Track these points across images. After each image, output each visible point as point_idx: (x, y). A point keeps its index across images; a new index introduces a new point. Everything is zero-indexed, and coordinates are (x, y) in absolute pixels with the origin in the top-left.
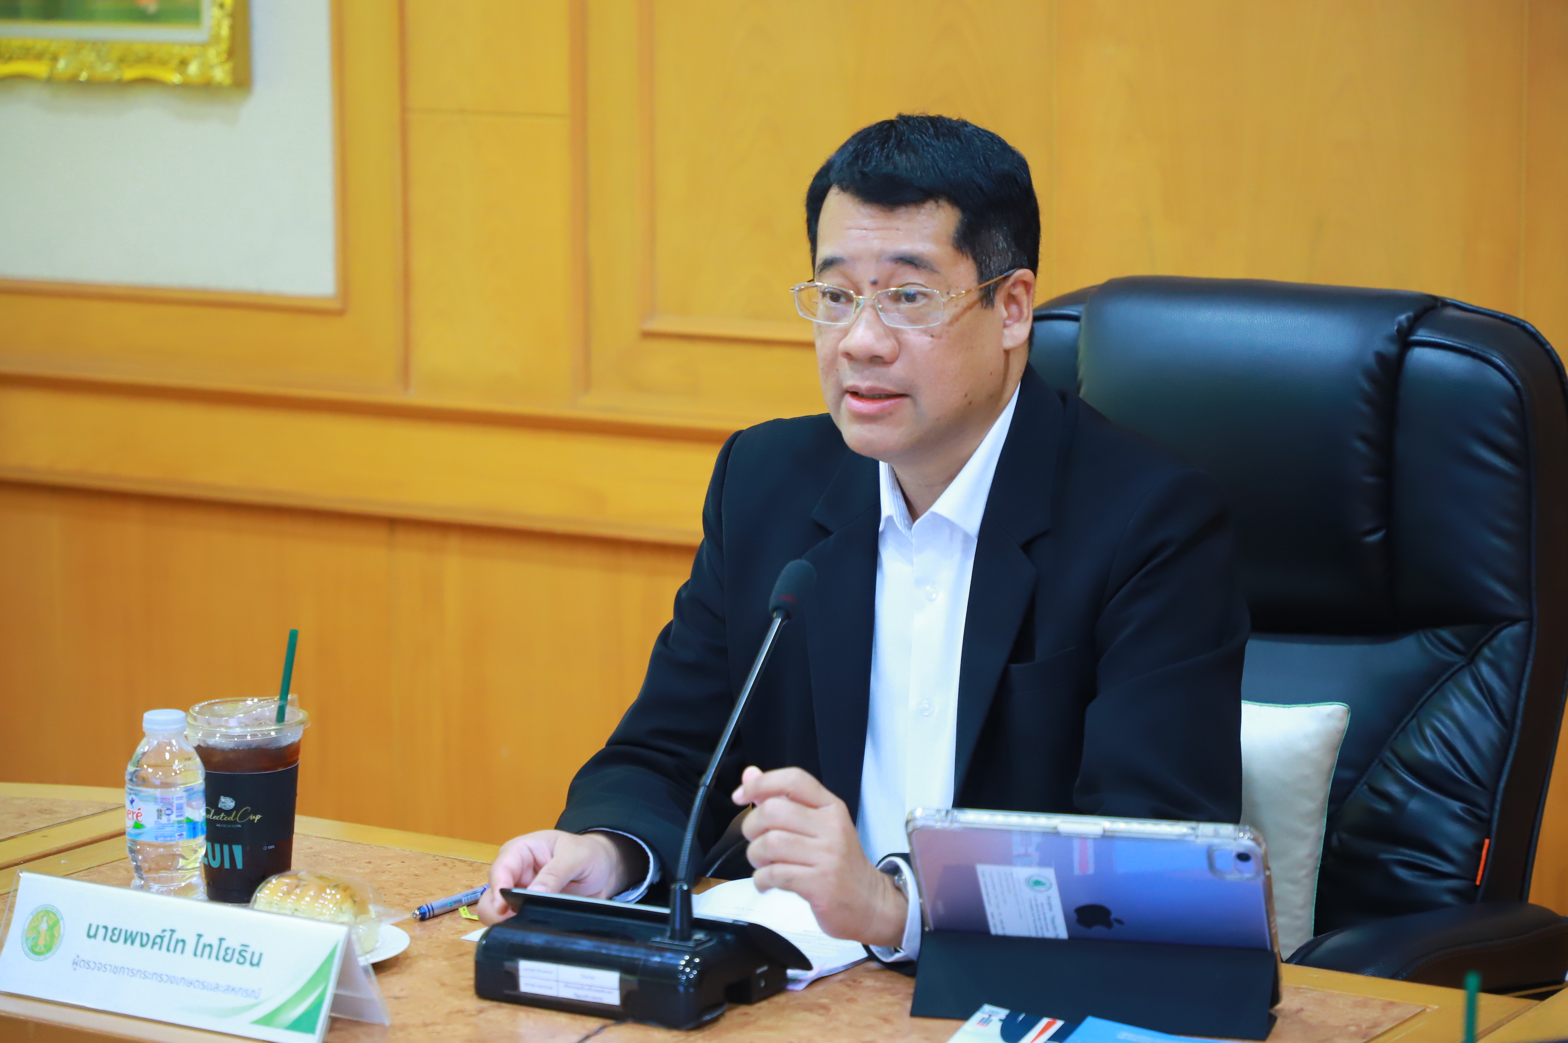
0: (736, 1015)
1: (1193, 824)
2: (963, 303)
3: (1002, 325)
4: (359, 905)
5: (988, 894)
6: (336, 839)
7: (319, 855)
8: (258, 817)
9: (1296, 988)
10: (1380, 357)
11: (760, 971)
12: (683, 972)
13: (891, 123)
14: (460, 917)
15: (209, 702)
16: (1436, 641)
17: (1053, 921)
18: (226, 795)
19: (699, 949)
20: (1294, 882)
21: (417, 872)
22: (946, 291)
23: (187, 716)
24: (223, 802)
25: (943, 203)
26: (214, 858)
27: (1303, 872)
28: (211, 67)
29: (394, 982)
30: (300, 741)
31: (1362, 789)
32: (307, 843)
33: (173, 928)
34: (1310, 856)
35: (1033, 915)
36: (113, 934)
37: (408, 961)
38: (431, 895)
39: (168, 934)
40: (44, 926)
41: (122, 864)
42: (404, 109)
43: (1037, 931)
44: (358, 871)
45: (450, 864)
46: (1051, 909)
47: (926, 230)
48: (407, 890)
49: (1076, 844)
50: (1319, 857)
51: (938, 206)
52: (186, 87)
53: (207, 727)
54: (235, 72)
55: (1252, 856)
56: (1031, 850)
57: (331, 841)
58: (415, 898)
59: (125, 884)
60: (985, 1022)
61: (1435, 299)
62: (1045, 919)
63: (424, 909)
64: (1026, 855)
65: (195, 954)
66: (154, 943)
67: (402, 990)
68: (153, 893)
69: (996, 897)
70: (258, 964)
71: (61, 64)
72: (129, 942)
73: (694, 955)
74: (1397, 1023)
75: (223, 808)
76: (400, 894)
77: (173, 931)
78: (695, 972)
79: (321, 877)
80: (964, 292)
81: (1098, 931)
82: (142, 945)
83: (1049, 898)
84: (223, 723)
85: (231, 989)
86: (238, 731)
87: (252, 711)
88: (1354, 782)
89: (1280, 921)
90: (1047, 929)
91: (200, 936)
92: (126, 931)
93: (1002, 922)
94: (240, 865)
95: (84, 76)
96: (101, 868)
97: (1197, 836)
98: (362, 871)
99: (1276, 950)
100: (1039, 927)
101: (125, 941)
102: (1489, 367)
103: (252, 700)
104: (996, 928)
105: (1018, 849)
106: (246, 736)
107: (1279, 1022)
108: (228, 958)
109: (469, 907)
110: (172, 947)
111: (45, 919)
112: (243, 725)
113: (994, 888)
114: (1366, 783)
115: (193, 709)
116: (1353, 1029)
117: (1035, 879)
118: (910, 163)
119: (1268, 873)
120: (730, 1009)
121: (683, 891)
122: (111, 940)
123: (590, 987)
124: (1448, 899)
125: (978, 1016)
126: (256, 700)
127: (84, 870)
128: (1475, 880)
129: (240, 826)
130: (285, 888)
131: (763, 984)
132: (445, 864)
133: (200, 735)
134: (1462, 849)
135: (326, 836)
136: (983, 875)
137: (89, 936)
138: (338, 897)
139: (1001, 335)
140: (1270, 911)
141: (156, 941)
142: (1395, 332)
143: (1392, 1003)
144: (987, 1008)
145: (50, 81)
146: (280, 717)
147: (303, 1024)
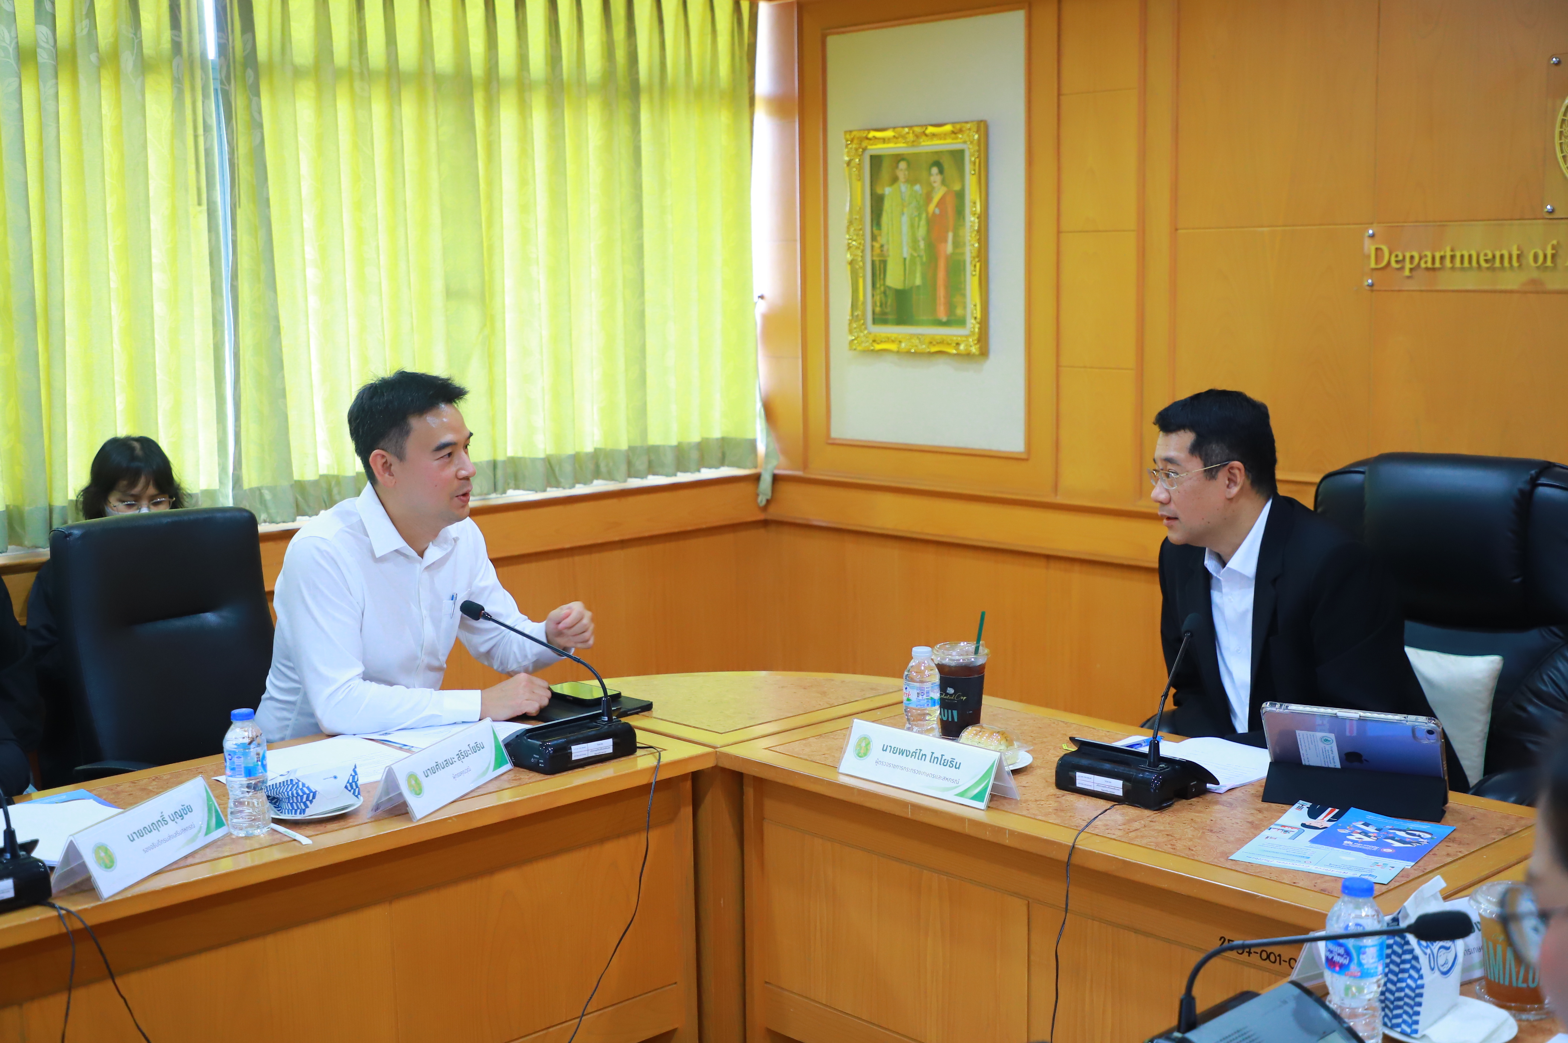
0: (1179, 805)
4: (1009, 741)
5: (1302, 745)
7: (996, 716)
8: (965, 698)
10: (1521, 491)
11: (1193, 784)
12: (1153, 782)
15: (943, 644)
17: (1333, 758)
18: (950, 687)
19: (1163, 771)
20: (1472, 743)
21: (1041, 726)
23: (932, 650)
24: (949, 690)
26: (944, 716)
27: (1478, 739)
28: (970, 346)
29: (1023, 779)
30: (985, 663)
31: (1509, 704)
32: (991, 710)
34: (1480, 731)
35: (1324, 756)
36: (894, 750)
37: (1032, 769)
38: (1046, 737)
39: (918, 751)
40: (863, 744)
41: (900, 717)
42: (1058, 366)
43: (1325, 764)
44: (1011, 725)
45: (1059, 723)
46: (1332, 753)
48: (1034, 735)
49: (1348, 723)
50: (1486, 731)
52: (958, 355)
53: (942, 655)
54: (981, 348)
55: (1435, 731)
56: (1325, 724)
59: (901, 727)
60: (1300, 808)
61: (1550, 463)
62: (1329, 758)
64: (1323, 725)
65: (930, 762)
66: (912, 755)
67: (1026, 783)
69: (1305, 746)
70: (959, 768)
71: (903, 345)
72: (901, 754)
73: (1159, 774)
75: (948, 693)
77: (921, 750)
78: (1159, 782)
79: (993, 728)
81: (1357, 765)
82: (907, 756)
83: (1331, 748)
84: (949, 654)
85: (945, 779)
86: (956, 657)
87: (964, 649)
90: (1330, 763)
91: (933, 753)
92: (900, 749)
93: (1308, 759)
94: (956, 720)
95: (913, 351)
96: (889, 719)
98: (1013, 725)
100: (1326, 762)
101: (899, 753)
104: (1305, 762)
105: (1318, 724)
106: (960, 660)
107: (1446, 814)
108: (945, 764)
110: (920, 758)
111: (864, 741)
112: (958, 654)
113: (1304, 742)
114: (1511, 701)
115: (935, 647)
117: (1326, 738)
120: (1177, 801)
121: (1155, 743)
122: (893, 752)
123: (1109, 787)
125: (1297, 805)
126: (965, 643)
127: (882, 719)
129: (956, 702)
130: (975, 732)
131: (1194, 790)
132: (1054, 723)
133: (939, 659)
136: (1298, 736)
137: (883, 750)
138: (999, 737)
141: (913, 754)
142: (1529, 479)
144: (1301, 802)
145: (898, 352)
146: (976, 651)
147: (978, 797)
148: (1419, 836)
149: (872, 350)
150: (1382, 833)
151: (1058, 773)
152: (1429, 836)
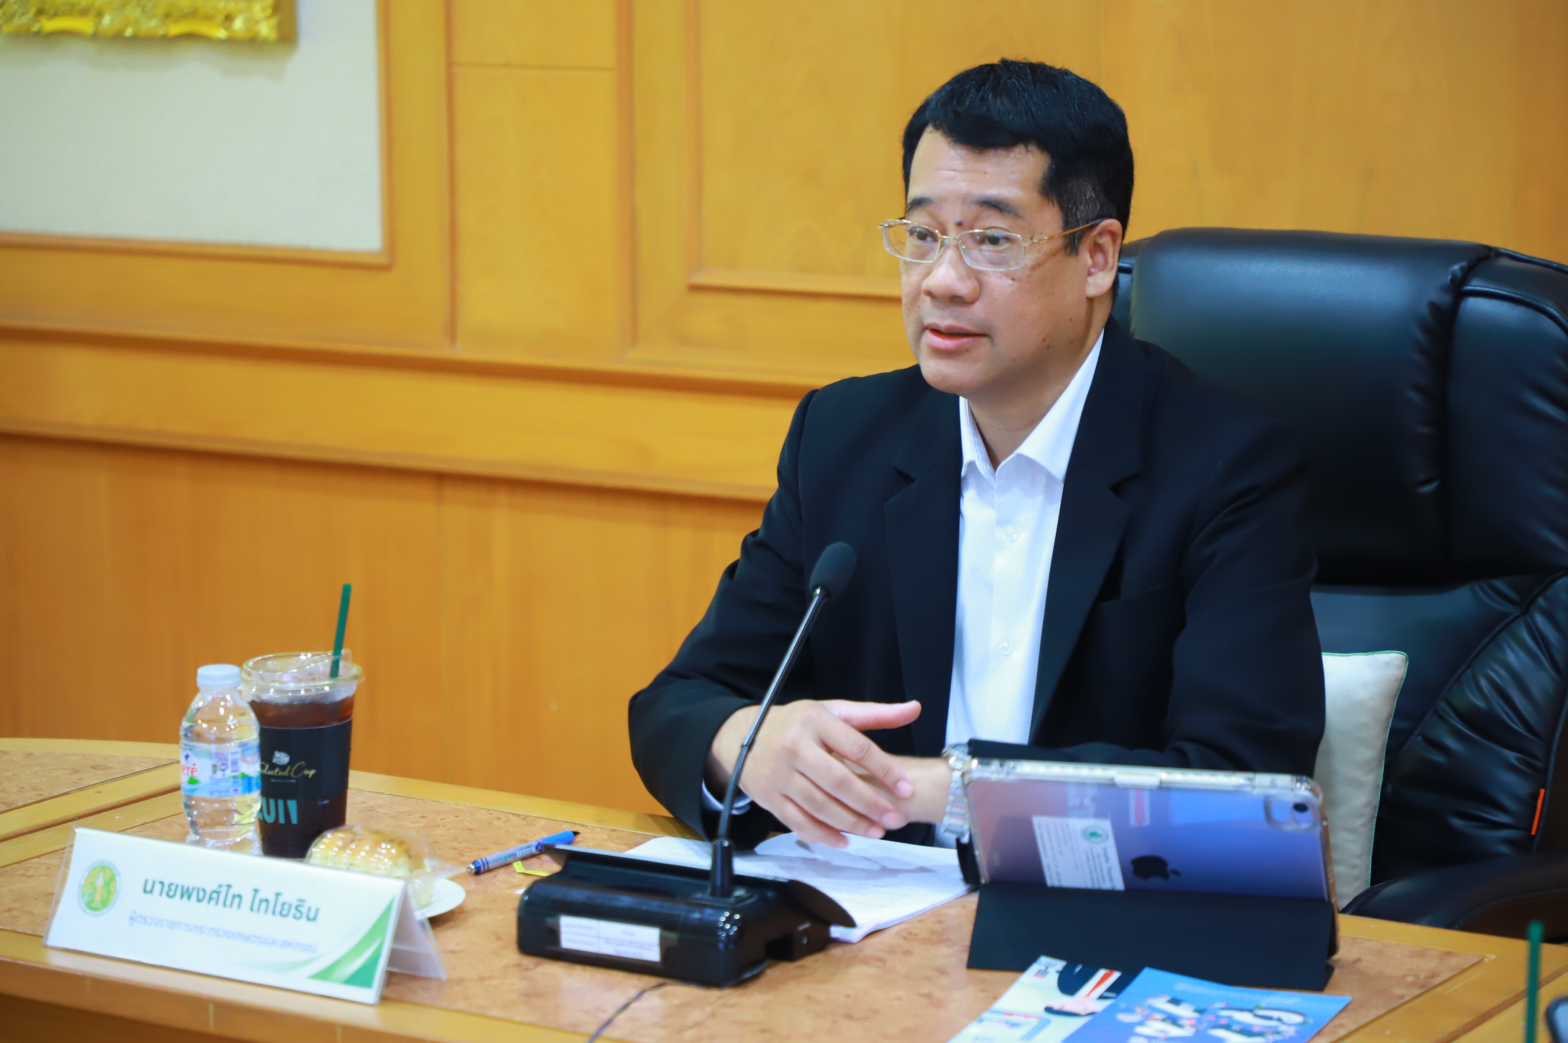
0: (776, 972)
1: (1250, 775)
2: (1046, 248)
3: (1086, 272)
4: (414, 858)
5: (1044, 846)
6: (389, 793)
7: (372, 810)
8: (312, 772)
9: (1353, 938)
10: (1434, 307)
11: (802, 928)
12: (723, 929)
13: (991, 67)
14: (514, 871)
15: (263, 657)
16: (1489, 591)
17: (1109, 872)
18: (281, 750)
19: (740, 905)
20: (1353, 831)
21: (471, 827)
22: (1029, 236)
23: (241, 671)
24: (277, 758)
25: (1032, 148)
26: (269, 813)
27: (1361, 821)
28: (257, 22)
29: (451, 937)
30: (354, 696)
31: (1416, 740)
32: (361, 798)
33: (230, 883)
34: (1367, 805)
35: (1090, 866)
36: (170, 889)
37: (463, 915)
38: (486, 849)
39: (224, 890)
40: (100, 882)
41: (176, 820)
42: (450, 64)
43: (1093, 883)
44: (412, 825)
45: (504, 818)
46: (1107, 860)
47: (1013, 175)
48: (462, 844)
49: (1132, 795)
50: (1376, 806)
51: (1027, 151)
52: (231, 42)
53: (261, 683)
54: (280, 26)
55: (1309, 806)
56: (1087, 801)
57: (385, 796)
58: (469, 852)
59: (180, 839)
60: (1042, 973)
61: (1488, 248)
62: (1102, 871)
63: (478, 863)
64: (1082, 806)
65: (252, 909)
66: (210, 899)
67: (458, 944)
68: (208, 848)
69: (1052, 848)
70: (314, 919)
71: (106, 20)
72: (186, 897)
73: (733, 912)
74: (1455, 973)
75: (278, 763)
76: (454, 849)
77: (229, 886)
78: (735, 929)
79: (377, 832)
80: (1046, 238)
81: (1155, 882)
82: (199, 900)
83: (1105, 850)
84: (277, 678)
85: (287, 944)
86: (292, 686)
87: (305, 666)
88: (1409, 733)
89: (1339, 869)
90: (1104, 881)
91: (256, 891)
92: (183, 887)
93: (1058, 874)
94: (294, 820)
95: (129, 32)
96: (155, 824)
97: (1254, 787)
98: (415, 825)
99: (1333, 901)
100: (1095, 878)
101: (182, 896)
102: (1543, 316)
103: (306, 655)
104: (1052, 880)
105: (1073, 800)
106: (300, 691)
107: (1336, 972)
108: (285, 912)
109: (523, 861)
110: (228, 902)
111: (101, 874)
112: (296, 679)
113: (1051, 841)
114: (1420, 734)
115: (247, 665)
116: (1410, 979)
117: (1091, 830)
118: (1003, 106)
119: (1325, 823)
120: (769, 967)
121: (724, 848)
122: (168, 895)
123: (631, 943)
124: (1503, 849)
125: (1035, 968)
126: (309, 655)
127: (138, 826)
128: (1530, 830)
129: (294, 781)
130: (340, 843)
131: (805, 941)
132: (499, 819)
133: (254, 690)
134: (1519, 800)
135: (379, 791)
136: (1040, 827)
137: (145, 891)
138: (393, 851)
139: (1085, 282)
140: (1327, 861)
141: (213, 896)
142: (1449, 282)
143: (1449, 954)
144: (1044, 960)
145: (95, 37)
146: (334, 672)
147: (360, 978)
148: (1279, 1020)
149: (38, 33)
150: (1208, 1017)
151: (522, 922)
152: (1298, 1019)
